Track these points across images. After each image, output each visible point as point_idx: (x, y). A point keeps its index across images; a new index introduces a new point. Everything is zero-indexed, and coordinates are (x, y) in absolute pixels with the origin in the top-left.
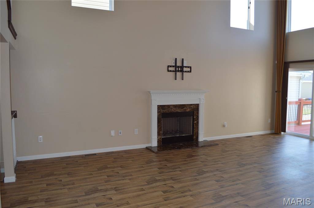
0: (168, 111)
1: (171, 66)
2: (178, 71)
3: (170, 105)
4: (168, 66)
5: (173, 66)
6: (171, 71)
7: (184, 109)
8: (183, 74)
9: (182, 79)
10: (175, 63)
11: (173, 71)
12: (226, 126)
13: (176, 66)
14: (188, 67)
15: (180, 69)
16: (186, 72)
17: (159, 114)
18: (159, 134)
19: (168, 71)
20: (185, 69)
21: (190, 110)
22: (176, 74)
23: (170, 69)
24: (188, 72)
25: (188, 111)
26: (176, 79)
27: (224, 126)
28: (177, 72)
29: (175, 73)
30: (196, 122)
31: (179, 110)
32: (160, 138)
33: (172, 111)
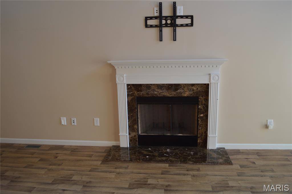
0: (148, 94)
1: (151, 18)
2: (166, 25)
3: (151, 84)
4: (146, 19)
5: (156, 18)
6: (151, 26)
7: (178, 91)
8: (175, 31)
9: (175, 39)
11: (156, 26)
12: (271, 127)
13: (160, 17)
14: (187, 17)
15: (169, 22)
16: (182, 25)
17: (131, 98)
19: (147, 26)
20: (179, 21)
21: (191, 94)
22: (161, 31)
23: (150, 22)
24: (187, 25)
25: (185, 95)
26: (161, 40)
27: (267, 127)
28: (164, 27)
29: (159, 28)
30: (202, 115)
31: (166, 93)
32: (135, 136)
33: (155, 95)
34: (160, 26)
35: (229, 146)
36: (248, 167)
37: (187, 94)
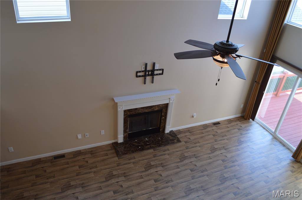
0: (135, 113)
1: (140, 72)
4: (137, 72)
5: (143, 71)
6: (140, 76)
7: (153, 108)
8: (153, 78)
9: (152, 82)
10: (144, 68)
11: (143, 76)
12: (195, 117)
13: (145, 71)
14: (160, 70)
15: (150, 73)
16: (157, 75)
17: (125, 116)
18: (125, 131)
19: (137, 76)
20: (156, 72)
21: (159, 109)
22: (145, 79)
23: (139, 74)
24: (160, 74)
25: (156, 110)
26: (145, 83)
27: (193, 117)
28: (147, 76)
29: (144, 77)
30: (163, 118)
31: (146, 111)
32: (127, 135)
33: (140, 112)
34: (145, 76)
35: (174, 129)
36: (188, 142)
37: (157, 109)
